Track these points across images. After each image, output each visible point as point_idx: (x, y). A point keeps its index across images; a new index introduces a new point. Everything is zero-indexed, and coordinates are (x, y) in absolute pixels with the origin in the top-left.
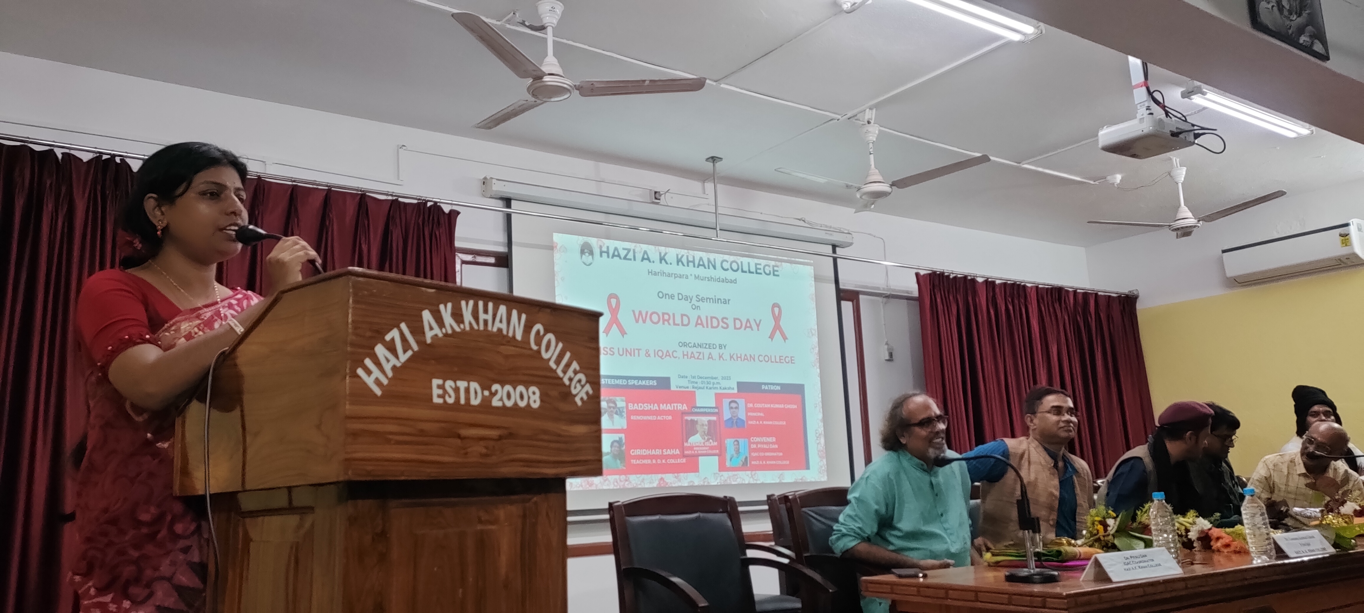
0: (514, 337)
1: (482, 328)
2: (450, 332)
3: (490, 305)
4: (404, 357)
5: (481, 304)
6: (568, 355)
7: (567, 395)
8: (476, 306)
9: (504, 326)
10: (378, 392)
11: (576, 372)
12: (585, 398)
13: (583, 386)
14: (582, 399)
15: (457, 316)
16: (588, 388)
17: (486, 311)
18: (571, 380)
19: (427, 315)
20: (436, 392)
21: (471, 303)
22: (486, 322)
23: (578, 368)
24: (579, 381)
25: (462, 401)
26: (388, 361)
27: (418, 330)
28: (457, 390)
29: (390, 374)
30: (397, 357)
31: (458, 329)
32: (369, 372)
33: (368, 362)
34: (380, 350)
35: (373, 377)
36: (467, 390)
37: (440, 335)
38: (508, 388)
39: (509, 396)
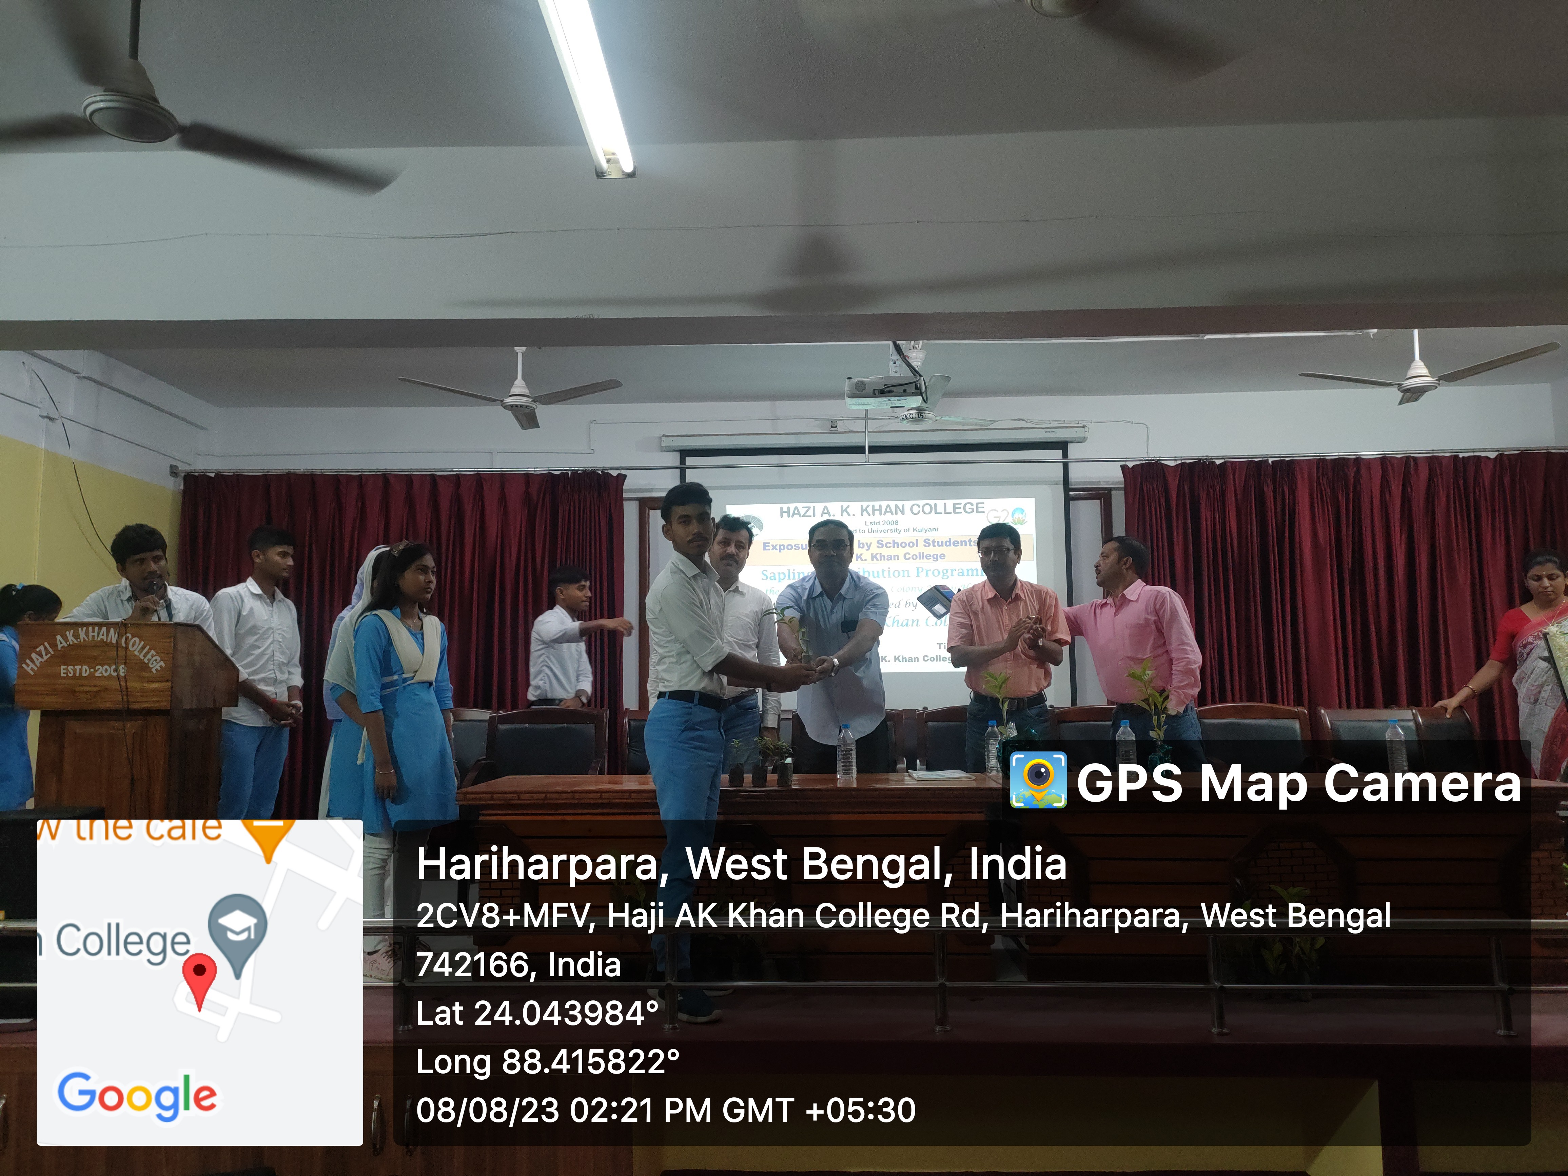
0: (111, 642)
1: (91, 639)
2: (71, 643)
3: (97, 628)
4: (46, 658)
5: (90, 628)
6: (148, 647)
7: (145, 667)
8: (87, 630)
9: (104, 638)
10: (32, 673)
11: (153, 656)
12: (159, 669)
13: (157, 663)
14: (157, 670)
15: (76, 636)
16: (162, 663)
17: (93, 631)
18: (149, 660)
19: (59, 637)
20: (62, 671)
21: (85, 629)
22: (93, 637)
23: (155, 653)
24: (156, 660)
25: (77, 675)
26: (38, 659)
27: (54, 645)
28: (75, 670)
29: (39, 665)
30: (43, 658)
31: (75, 641)
32: (28, 665)
33: (28, 661)
34: (34, 655)
35: (30, 667)
36: (81, 670)
37: (66, 645)
38: (106, 667)
39: (106, 671)
